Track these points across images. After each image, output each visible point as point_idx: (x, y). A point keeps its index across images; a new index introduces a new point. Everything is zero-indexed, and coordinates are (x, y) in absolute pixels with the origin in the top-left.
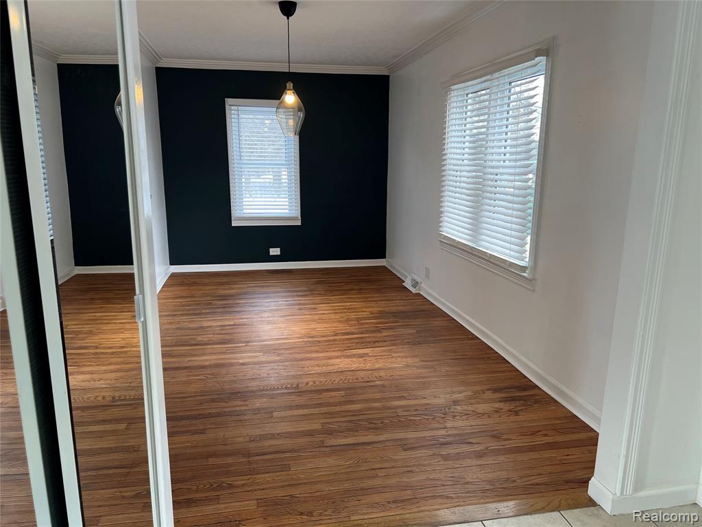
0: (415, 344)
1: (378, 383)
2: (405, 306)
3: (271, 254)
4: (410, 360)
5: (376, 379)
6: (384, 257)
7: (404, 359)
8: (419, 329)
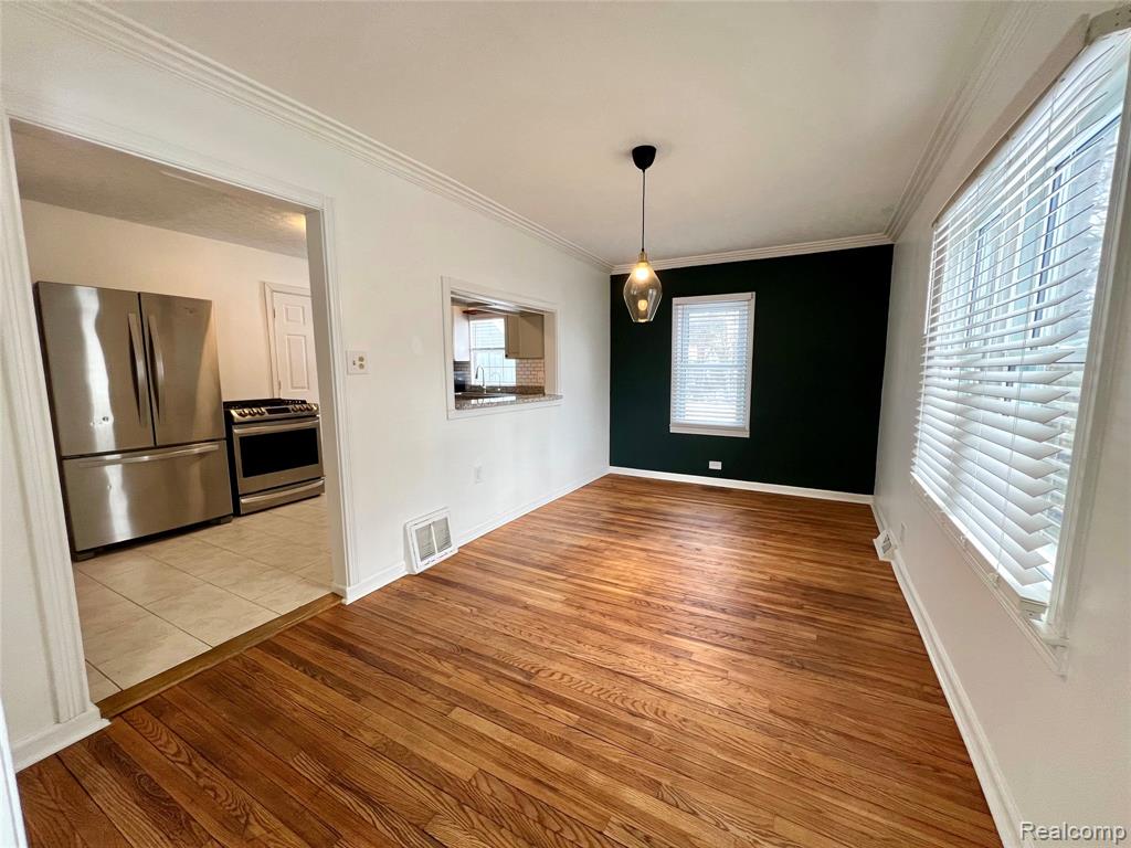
0: (791, 665)
1: (648, 726)
2: (842, 580)
3: (711, 467)
4: (748, 698)
5: (652, 715)
6: (870, 491)
7: (741, 693)
8: (825, 634)
